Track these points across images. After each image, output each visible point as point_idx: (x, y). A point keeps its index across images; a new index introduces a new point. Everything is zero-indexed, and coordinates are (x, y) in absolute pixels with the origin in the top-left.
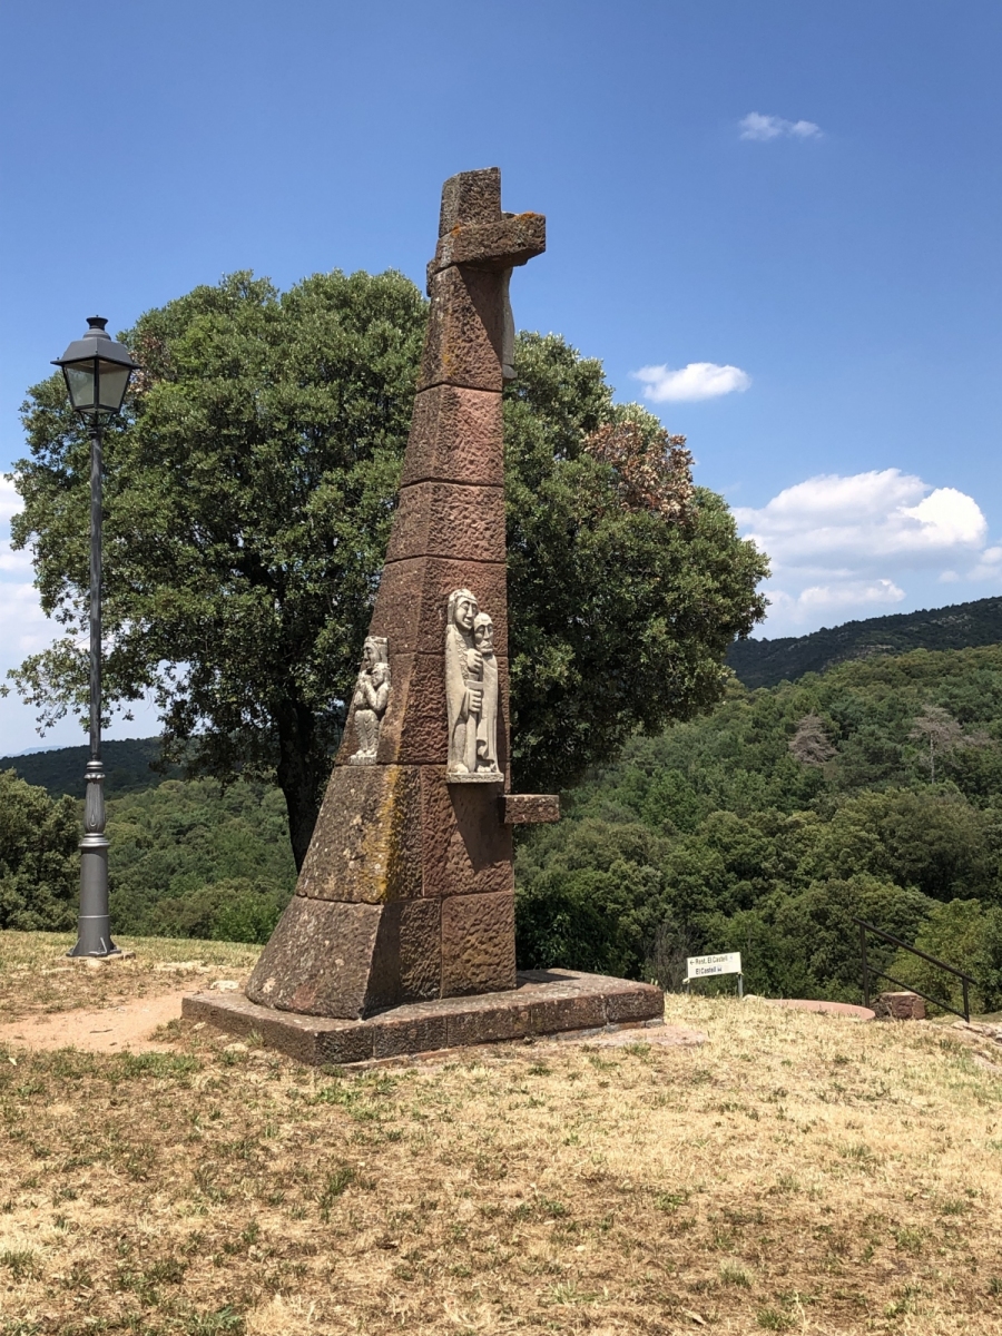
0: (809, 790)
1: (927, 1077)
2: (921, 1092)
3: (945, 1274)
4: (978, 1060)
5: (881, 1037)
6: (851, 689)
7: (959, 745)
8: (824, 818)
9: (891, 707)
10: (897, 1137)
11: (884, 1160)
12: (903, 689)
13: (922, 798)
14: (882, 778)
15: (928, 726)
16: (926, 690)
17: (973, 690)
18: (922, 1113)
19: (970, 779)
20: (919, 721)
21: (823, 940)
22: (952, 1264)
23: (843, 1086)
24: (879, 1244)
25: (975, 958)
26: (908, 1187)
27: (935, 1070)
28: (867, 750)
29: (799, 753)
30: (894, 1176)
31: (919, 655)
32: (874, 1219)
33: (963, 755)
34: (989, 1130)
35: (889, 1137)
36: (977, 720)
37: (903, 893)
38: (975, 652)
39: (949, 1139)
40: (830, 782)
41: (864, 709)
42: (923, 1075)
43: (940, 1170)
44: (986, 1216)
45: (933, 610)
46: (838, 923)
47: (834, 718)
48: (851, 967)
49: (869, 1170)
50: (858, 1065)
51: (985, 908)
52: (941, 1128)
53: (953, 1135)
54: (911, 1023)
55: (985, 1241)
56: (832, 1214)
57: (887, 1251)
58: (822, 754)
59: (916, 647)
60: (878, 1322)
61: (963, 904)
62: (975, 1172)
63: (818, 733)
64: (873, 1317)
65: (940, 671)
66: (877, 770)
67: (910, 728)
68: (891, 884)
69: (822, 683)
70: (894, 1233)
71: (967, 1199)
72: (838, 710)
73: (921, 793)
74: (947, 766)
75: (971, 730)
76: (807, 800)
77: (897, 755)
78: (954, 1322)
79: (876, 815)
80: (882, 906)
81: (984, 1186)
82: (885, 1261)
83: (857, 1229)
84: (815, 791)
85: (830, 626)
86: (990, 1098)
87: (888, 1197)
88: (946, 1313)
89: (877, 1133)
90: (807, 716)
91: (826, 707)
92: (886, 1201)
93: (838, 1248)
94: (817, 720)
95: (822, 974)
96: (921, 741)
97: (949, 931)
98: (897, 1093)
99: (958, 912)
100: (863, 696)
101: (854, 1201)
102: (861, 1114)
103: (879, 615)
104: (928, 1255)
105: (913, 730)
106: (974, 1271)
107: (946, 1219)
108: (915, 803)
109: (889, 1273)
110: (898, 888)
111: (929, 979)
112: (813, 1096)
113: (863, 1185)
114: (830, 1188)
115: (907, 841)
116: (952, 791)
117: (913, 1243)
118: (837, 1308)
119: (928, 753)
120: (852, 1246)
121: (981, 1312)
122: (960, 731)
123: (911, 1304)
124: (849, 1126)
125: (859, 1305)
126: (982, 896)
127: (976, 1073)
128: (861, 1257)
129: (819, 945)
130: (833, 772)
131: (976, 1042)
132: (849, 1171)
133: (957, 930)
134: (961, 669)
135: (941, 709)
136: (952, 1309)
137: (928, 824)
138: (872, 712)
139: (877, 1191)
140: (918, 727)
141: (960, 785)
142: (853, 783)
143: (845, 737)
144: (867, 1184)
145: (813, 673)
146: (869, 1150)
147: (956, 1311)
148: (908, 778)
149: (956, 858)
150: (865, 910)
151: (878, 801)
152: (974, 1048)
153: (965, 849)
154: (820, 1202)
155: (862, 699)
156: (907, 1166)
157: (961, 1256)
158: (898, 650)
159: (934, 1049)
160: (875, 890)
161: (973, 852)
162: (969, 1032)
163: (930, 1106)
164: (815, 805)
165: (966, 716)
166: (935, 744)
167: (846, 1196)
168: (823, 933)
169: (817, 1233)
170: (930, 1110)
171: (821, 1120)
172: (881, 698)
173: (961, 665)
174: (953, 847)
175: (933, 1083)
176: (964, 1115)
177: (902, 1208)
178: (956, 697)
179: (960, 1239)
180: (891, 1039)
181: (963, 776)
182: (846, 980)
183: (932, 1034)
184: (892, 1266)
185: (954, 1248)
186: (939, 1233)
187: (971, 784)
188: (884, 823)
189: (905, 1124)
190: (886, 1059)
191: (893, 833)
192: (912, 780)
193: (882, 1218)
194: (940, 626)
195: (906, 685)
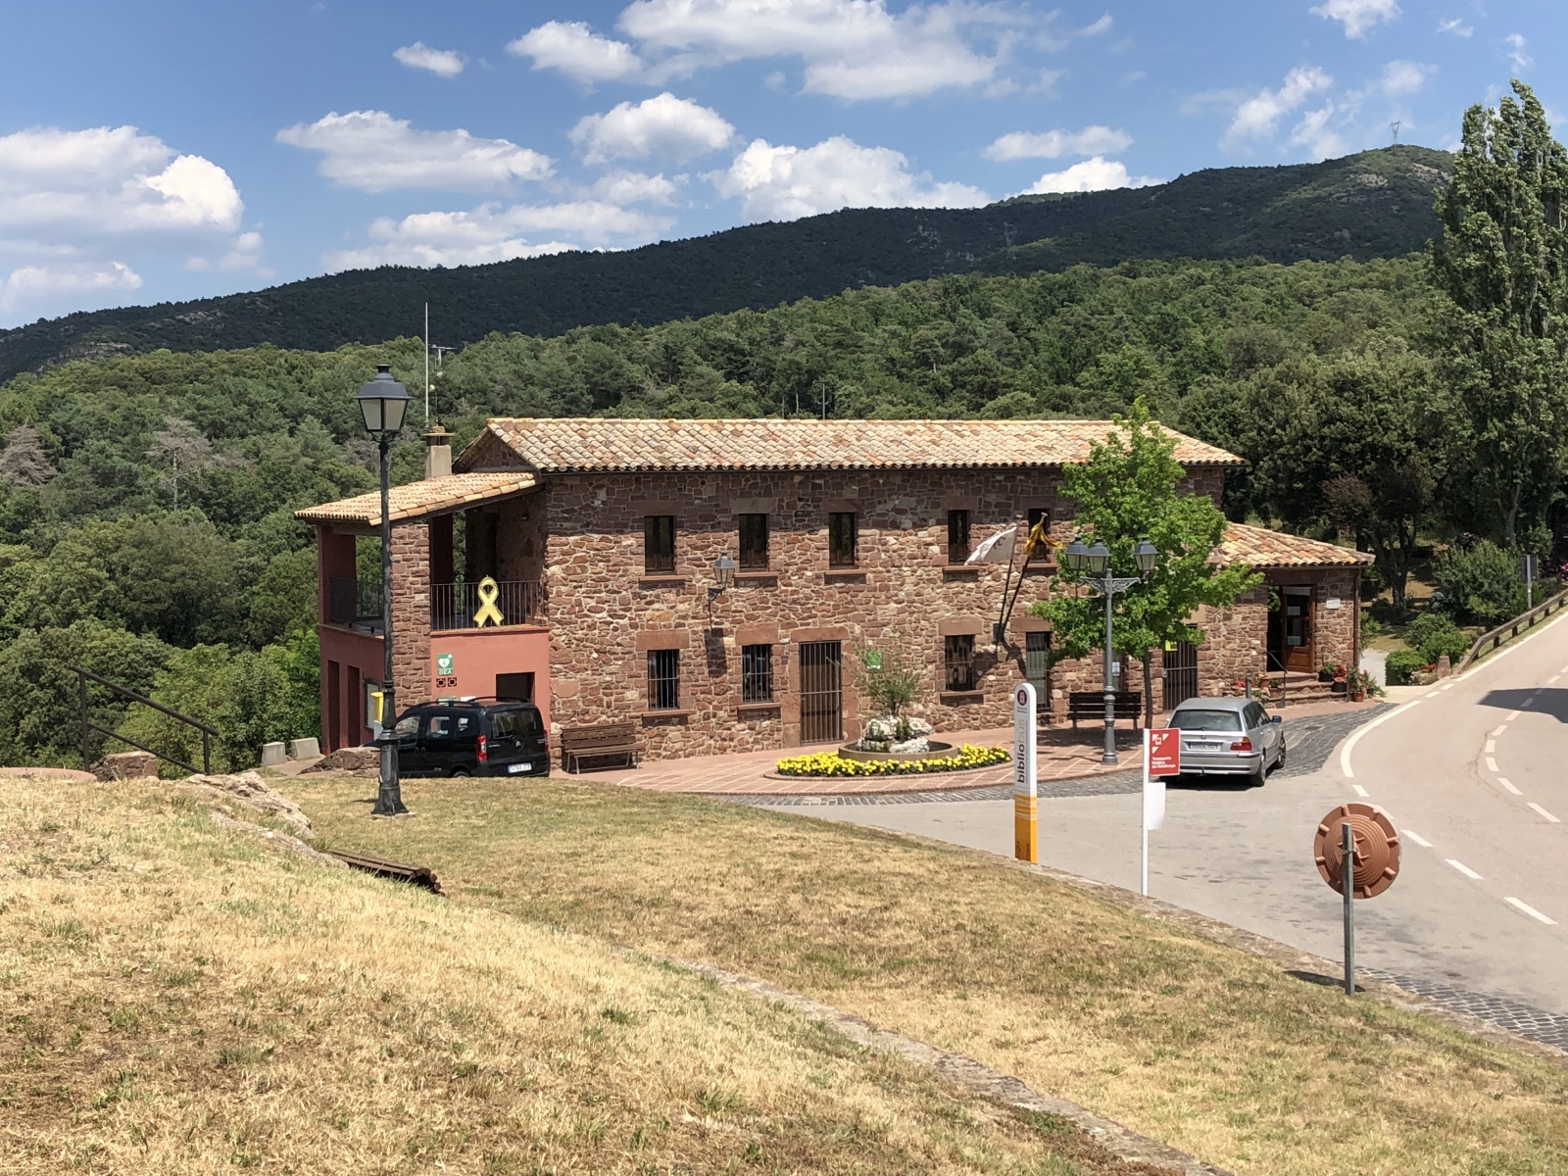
0: (20, 519)
1: (154, 839)
2: (146, 856)
3: (167, 1052)
4: (217, 817)
5: (100, 799)
6: (76, 396)
7: (208, 465)
8: (39, 553)
9: (126, 418)
10: (114, 908)
11: (98, 934)
12: (141, 397)
13: (161, 528)
14: (113, 504)
15: (171, 443)
16: (169, 399)
17: (224, 401)
18: (146, 879)
19: (220, 505)
20: (159, 436)
21: (36, 701)
22: (175, 1040)
23: (51, 857)
24: (88, 1029)
25: (221, 711)
26: (126, 962)
27: (164, 831)
28: (94, 470)
29: (9, 474)
30: (110, 951)
31: (161, 357)
32: (86, 1001)
33: (212, 478)
34: (225, 891)
35: (105, 909)
36: (229, 436)
37: (137, 641)
38: (228, 355)
39: (177, 904)
40: (48, 510)
41: (93, 420)
42: (150, 837)
43: (165, 940)
44: (217, 984)
45: (179, 303)
46: (56, 680)
47: (54, 431)
48: (71, 730)
49: (79, 948)
50: (71, 832)
51: (233, 654)
52: (169, 893)
53: (182, 899)
54: (138, 781)
55: (215, 1010)
56: (31, 1001)
57: (99, 1036)
58: (37, 475)
59: (158, 347)
60: (84, 1115)
61: (209, 650)
62: (207, 937)
63: (33, 449)
64: (79, 1110)
65: (186, 377)
66: (106, 494)
67: (148, 444)
68: (122, 630)
69: (38, 386)
70: (107, 1014)
71: (197, 968)
72: (60, 421)
73: (160, 522)
74: (193, 490)
75: (222, 447)
76: (18, 532)
77: (131, 478)
78: (176, 1103)
79: (103, 549)
80: (111, 658)
81: (217, 951)
82: (96, 1046)
83: (62, 1014)
84: (29, 521)
85: (50, 317)
86: (227, 857)
87: (101, 975)
88: (166, 1094)
89: (90, 905)
90: (20, 428)
91: (44, 417)
92: (98, 980)
93: (37, 1039)
94: (33, 433)
95: (33, 741)
96: (162, 459)
97: (191, 681)
98: (117, 859)
99: (201, 659)
100: (91, 405)
101: (60, 984)
102: (72, 886)
103: (113, 306)
104: (148, 1033)
105: (153, 447)
106: (201, 1044)
107: (170, 993)
108: (152, 534)
109: (100, 1060)
110: (130, 635)
111: (165, 739)
112: (12, 871)
113: (71, 965)
114: (31, 973)
115: (142, 579)
116: (198, 520)
117: (130, 1023)
118: (34, 1106)
119: (170, 475)
120: (56, 1034)
121: (208, 1088)
122: (210, 449)
123: (126, 1089)
124: (57, 900)
125: (62, 1099)
126: (232, 641)
127: (214, 831)
128: (67, 1046)
129: (31, 707)
130: (52, 497)
131: (215, 796)
132: (55, 951)
133: (200, 679)
134: (212, 376)
135: (187, 422)
136: (174, 1088)
137: (168, 559)
138: (102, 424)
139: (89, 970)
140: (159, 443)
141: (207, 513)
142: (76, 511)
143: (68, 454)
144: (77, 963)
145: (28, 375)
146: (80, 925)
147: (178, 1091)
148: (145, 504)
149: (200, 599)
150: (90, 662)
151: (109, 532)
152: (212, 803)
153: (212, 586)
154: (17, 989)
155: (90, 408)
156: (127, 939)
157: (186, 1030)
158: (135, 350)
159: (163, 807)
160: (102, 639)
161: (221, 591)
162: (207, 786)
163: (157, 870)
164: (28, 538)
165: (216, 431)
166: (179, 464)
167: (50, 979)
168: (36, 693)
169: (12, 1025)
170: (157, 875)
171: (21, 896)
172: (114, 408)
173: (212, 370)
174: (199, 584)
175: (161, 846)
176: (197, 877)
177: (118, 986)
178: (205, 408)
179: (185, 1012)
180: (113, 800)
181: (213, 501)
182: (63, 747)
183: (162, 791)
184: (103, 1051)
185: (178, 1022)
186: (161, 1008)
187: (221, 511)
188: (114, 558)
189: (125, 892)
190: (106, 823)
191: (125, 570)
192: (150, 507)
193: (94, 998)
194: (186, 323)
195: (144, 393)
